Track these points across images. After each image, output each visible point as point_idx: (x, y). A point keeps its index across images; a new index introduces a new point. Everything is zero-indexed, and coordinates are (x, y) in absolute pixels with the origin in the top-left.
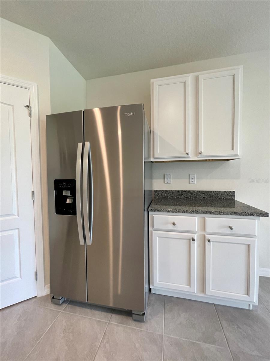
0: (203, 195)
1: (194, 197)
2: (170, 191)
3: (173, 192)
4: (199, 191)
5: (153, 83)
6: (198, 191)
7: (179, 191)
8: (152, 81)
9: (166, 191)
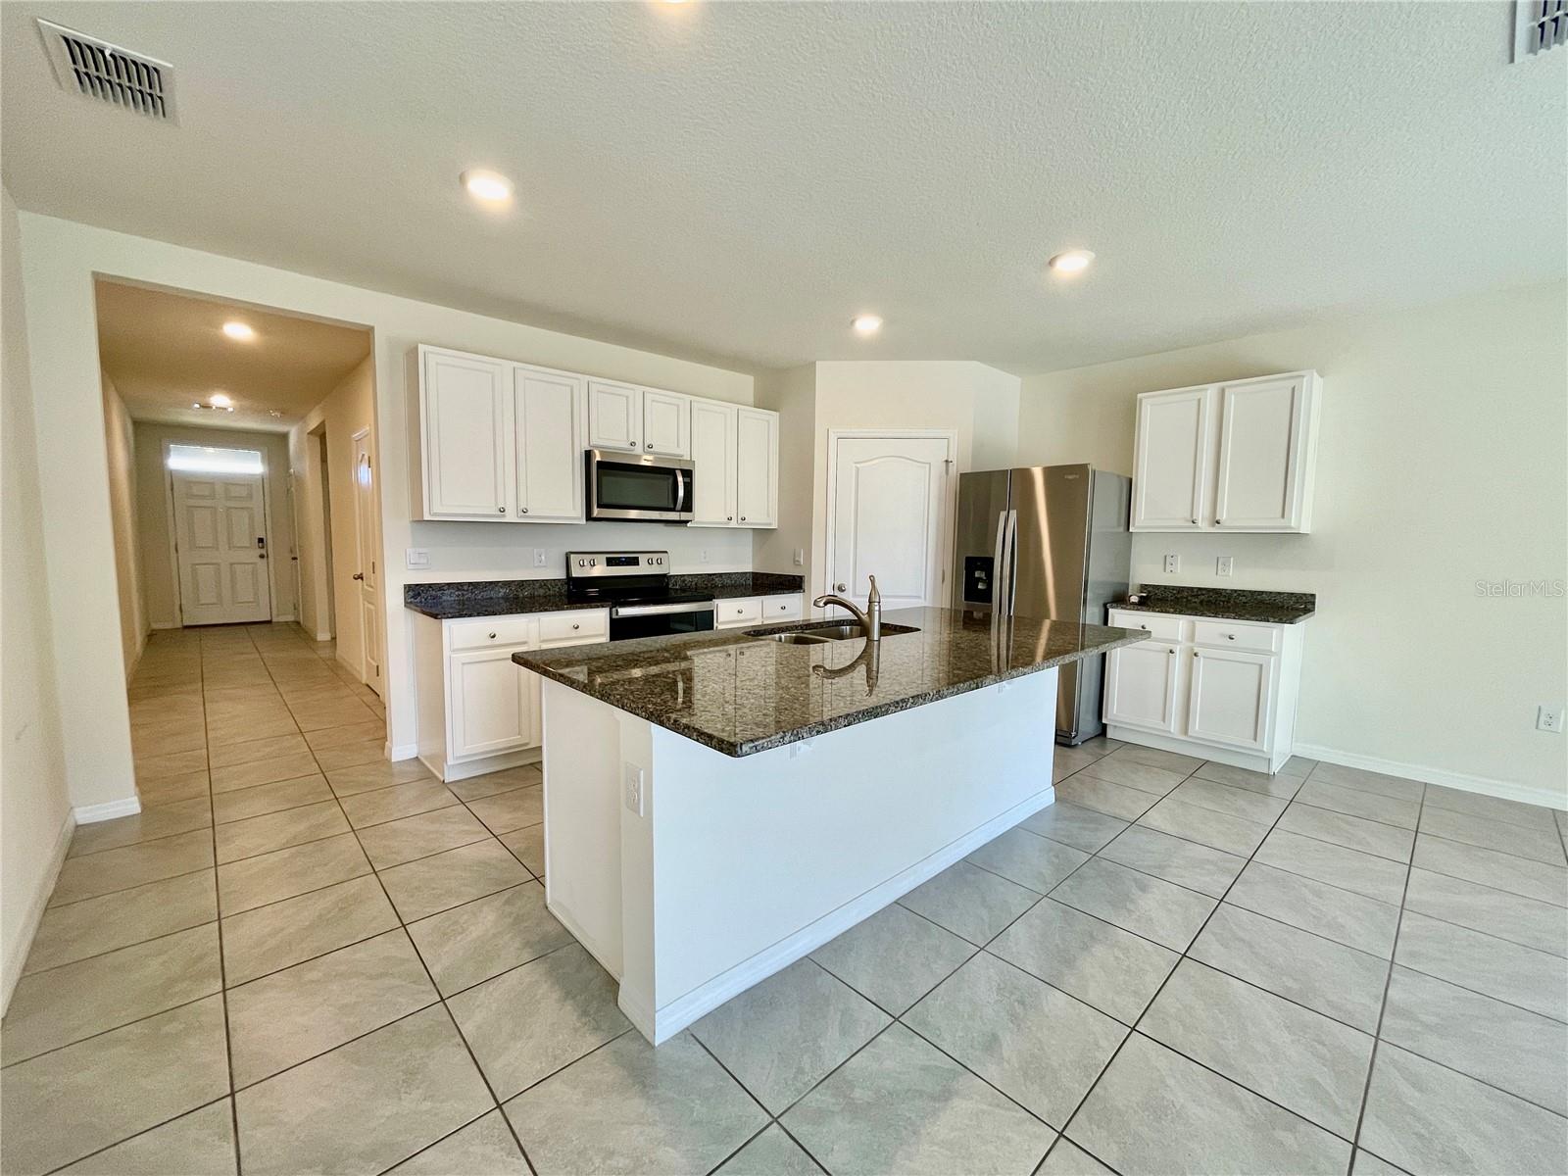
0: (1244, 599)
1: (1223, 602)
2: (1174, 588)
3: (1181, 589)
4: (1236, 591)
5: (1141, 400)
6: (1232, 590)
7: (1192, 588)
8: (1139, 396)
9: (1165, 587)
